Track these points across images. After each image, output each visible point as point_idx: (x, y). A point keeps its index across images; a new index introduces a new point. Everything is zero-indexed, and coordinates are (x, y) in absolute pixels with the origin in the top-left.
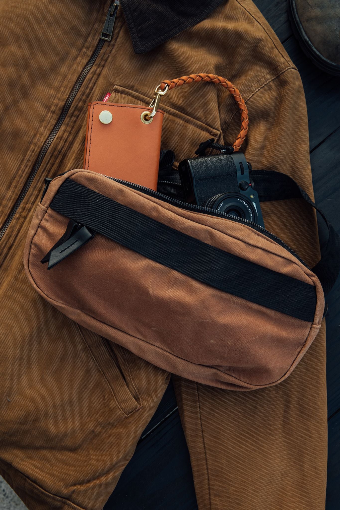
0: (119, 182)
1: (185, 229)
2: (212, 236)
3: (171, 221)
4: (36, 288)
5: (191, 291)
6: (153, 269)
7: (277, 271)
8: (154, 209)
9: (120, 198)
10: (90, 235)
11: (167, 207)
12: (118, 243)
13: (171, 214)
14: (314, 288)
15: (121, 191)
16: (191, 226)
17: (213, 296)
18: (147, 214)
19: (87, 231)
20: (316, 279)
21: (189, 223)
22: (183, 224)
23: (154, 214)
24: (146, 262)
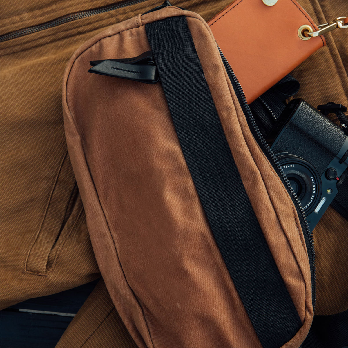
0: (224, 61)
1: (238, 152)
2: (255, 183)
3: (232, 132)
4: (65, 82)
5: (189, 212)
6: (175, 159)
7: (282, 273)
8: (228, 109)
9: (210, 73)
10: (153, 78)
11: (241, 120)
12: (169, 109)
13: (238, 128)
14: (300, 324)
15: (216, 67)
16: (244, 155)
17: (203, 235)
18: (218, 108)
19: (153, 72)
20: (310, 317)
21: (246, 151)
22: (240, 146)
23: (224, 114)
24: (174, 147)
